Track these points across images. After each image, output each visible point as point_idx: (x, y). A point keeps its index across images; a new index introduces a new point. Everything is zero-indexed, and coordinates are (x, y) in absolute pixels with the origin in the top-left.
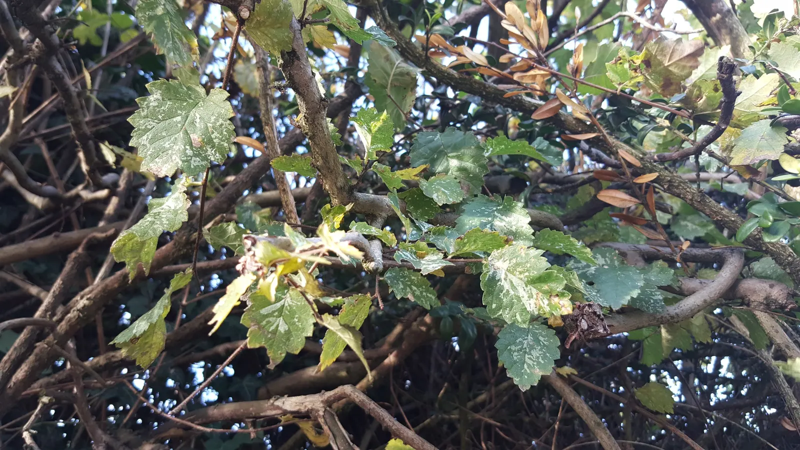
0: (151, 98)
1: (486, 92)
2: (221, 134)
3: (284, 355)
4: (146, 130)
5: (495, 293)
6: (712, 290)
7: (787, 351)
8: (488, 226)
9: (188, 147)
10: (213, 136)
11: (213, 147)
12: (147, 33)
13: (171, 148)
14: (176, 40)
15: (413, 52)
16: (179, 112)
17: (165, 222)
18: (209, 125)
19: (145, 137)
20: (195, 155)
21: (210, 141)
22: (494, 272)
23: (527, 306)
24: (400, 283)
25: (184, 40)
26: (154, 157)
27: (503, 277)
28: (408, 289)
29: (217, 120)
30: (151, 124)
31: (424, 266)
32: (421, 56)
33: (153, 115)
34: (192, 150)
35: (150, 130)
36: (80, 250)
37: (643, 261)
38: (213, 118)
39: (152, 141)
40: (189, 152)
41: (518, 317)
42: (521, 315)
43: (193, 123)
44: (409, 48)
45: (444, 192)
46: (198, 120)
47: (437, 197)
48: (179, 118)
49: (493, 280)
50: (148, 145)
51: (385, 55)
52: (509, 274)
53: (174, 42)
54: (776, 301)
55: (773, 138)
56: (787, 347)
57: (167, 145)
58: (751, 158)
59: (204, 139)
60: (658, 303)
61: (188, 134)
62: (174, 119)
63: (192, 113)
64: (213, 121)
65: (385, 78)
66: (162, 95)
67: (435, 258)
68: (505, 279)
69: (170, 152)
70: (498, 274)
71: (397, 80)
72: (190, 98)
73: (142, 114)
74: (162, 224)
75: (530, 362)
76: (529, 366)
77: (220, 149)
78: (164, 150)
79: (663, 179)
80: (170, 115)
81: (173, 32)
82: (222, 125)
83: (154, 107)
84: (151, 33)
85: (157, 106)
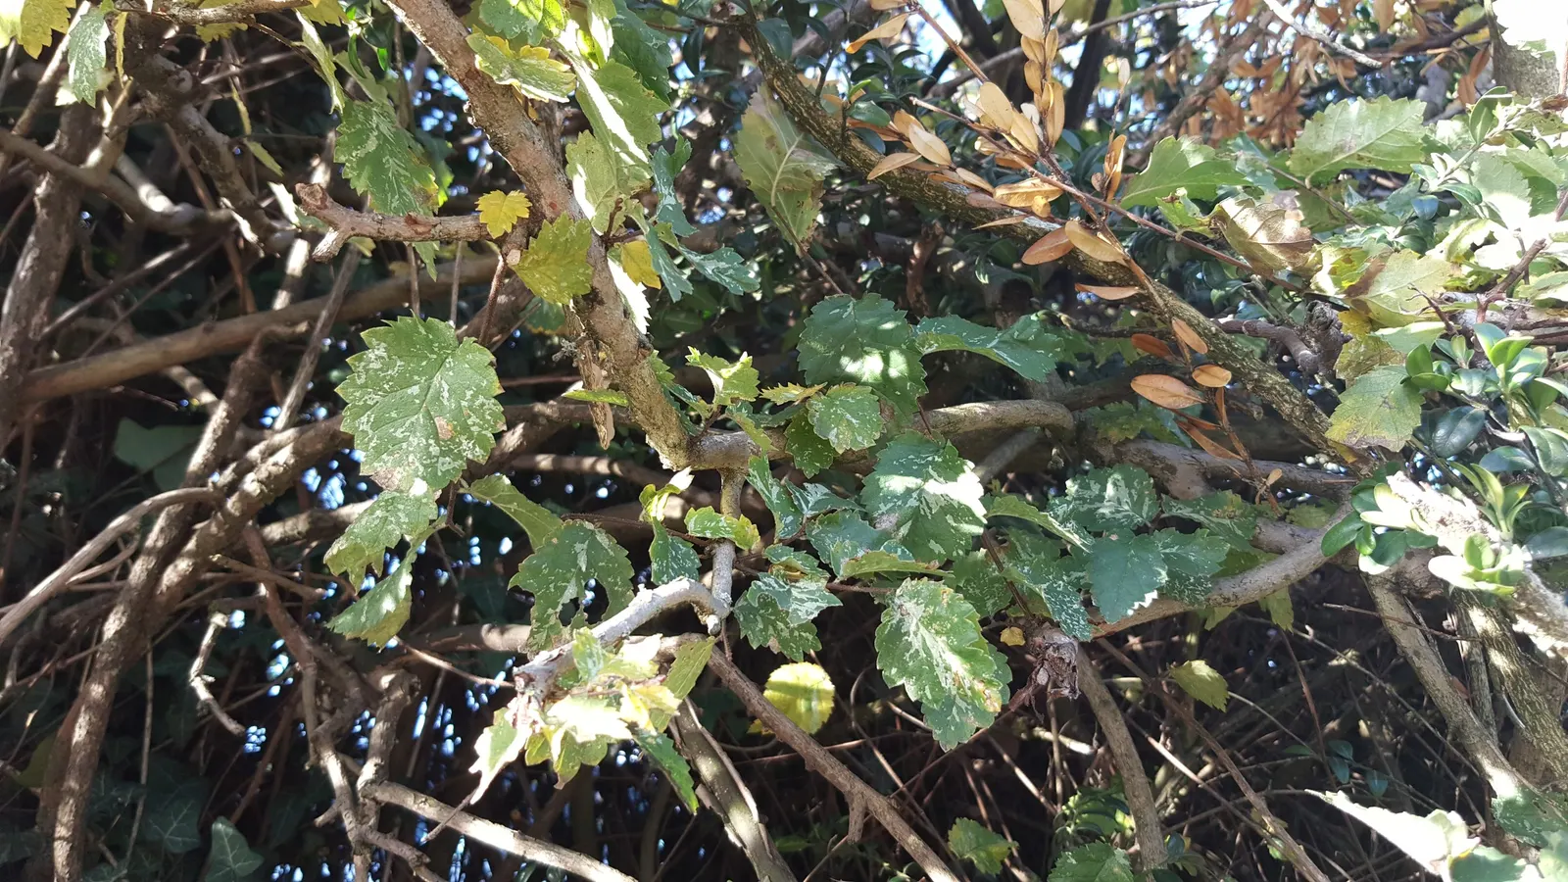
0: (371, 355)
1: (947, 204)
2: (483, 418)
3: (577, 768)
4: (367, 408)
5: (898, 652)
6: (1304, 558)
7: (1415, 659)
8: (915, 495)
9: (431, 441)
10: (470, 422)
11: (469, 438)
12: (359, 192)
13: (405, 439)
14: (405, 190)
15: (819, 125)
16: (416, 378)
17: (404, 519)
18: (464, 403)
19: (364, 419)
20: (443, 454)
21: (465, 429)
22: (901, 621)
23: (942, 680)
24: (759, 618)
25: (417, 185)
26: (379, 452)
27: (913, 628)
28: (771, 631)
29: (475, 397)
30: (373, 398)
31: (794, 606)
32: (834, 133)
33: (374, 383)
34: (438, 445)
35: (371, 407)
36: (251, 354)
37: (1203, 483)
38: (469, 393)
39: (375, 426)
40: (434, 450)
41: (928, 692)
42: (932, 690)
43: (438, 397)
44: (813, 118)
45: (849, 423)
46: (446, 394)
47: (837, 436)
48: (415, 390)
49: (898, 632)
50: (370, 432)
51: (767, 135)
52: (922, 628)
53: (402, 195)
54: (1411, 582)
55: (1401, 410)
56: (1417, 653)
57: (399, 434)
58: (1359, 435)
59: (455, 427)
60: (1201, 584)
61: (432, 419)
62: (409, 391)
63: (436, 381)
64: (468, 397)
65: (766, 177)
66: (387, 350)
67: (813, 586)
68: (916, 634)
69: (404, 445)
70: (906, 624)
71: (789, 180)
72: (433, 352)
73: (359, 382)
74: (399, 524)
75: (963, 705)
76: (959, 709)
77: (480, 440)
78: (397, 442)
79: (1246, 375)
80: (404, 382)
81: (397, 175)
82: (483, 405)
83: (376, 370)
84: (365, 193)
85: (381, 369)
